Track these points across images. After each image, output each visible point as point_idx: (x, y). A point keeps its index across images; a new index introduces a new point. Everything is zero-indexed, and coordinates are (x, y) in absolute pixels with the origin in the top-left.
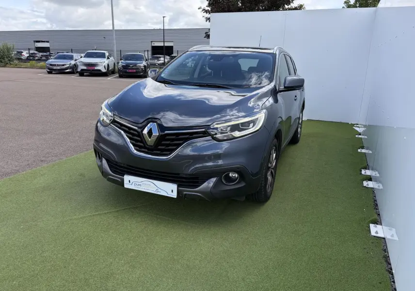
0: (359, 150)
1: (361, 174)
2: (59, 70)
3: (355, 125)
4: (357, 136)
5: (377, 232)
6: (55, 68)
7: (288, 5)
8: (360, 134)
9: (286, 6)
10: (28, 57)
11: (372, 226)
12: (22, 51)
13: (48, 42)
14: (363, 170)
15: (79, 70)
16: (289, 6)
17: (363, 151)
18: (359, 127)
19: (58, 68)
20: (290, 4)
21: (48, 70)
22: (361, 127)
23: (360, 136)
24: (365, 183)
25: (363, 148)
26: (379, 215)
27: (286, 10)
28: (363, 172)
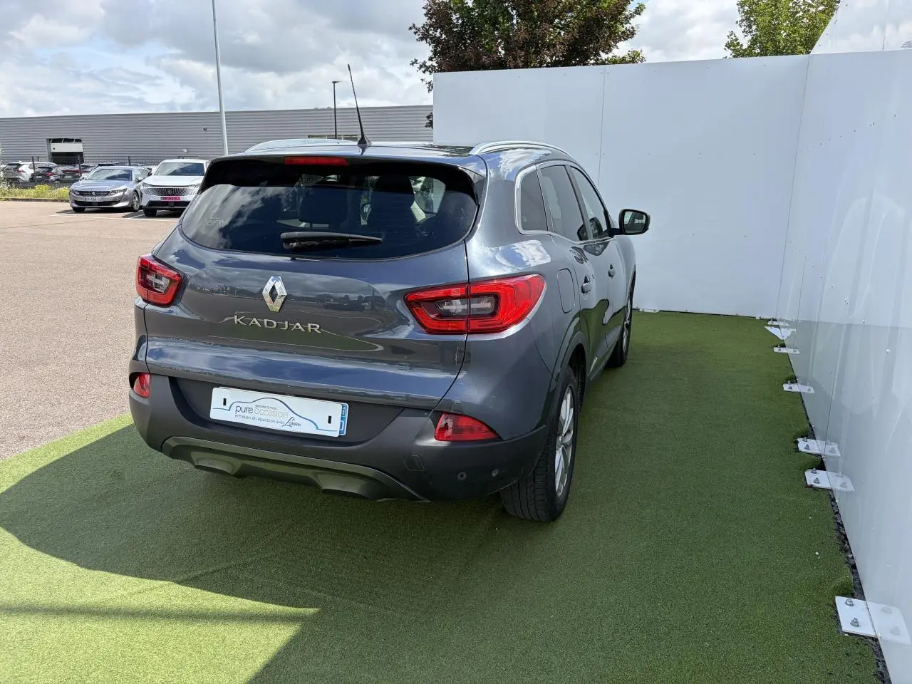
0: (786, 387)
1: (797, 450)
2: (100, 203)
3: (769, 323)
4: (776, 350)
5: (855, 623)
6: (89, 199)
7: (607, 53)
8: (783, 346)
9: (603, 56)
10: (33, 175)
11: (840, 601)
12: (20, 162)
13: (79, 141)
14: (800, 440)
15: (144, 203)
16: (610, 55)
17: (796, 388)
18: (778, 326)
19: (98, 199)
20: (610, 50)
21: (75, 205)
22: (785, 327)
23: (783, 350)
24: (811, 477)
25: (793, 380)
26: (854, 567)
27: (603, 63)
28: (802, 445)
